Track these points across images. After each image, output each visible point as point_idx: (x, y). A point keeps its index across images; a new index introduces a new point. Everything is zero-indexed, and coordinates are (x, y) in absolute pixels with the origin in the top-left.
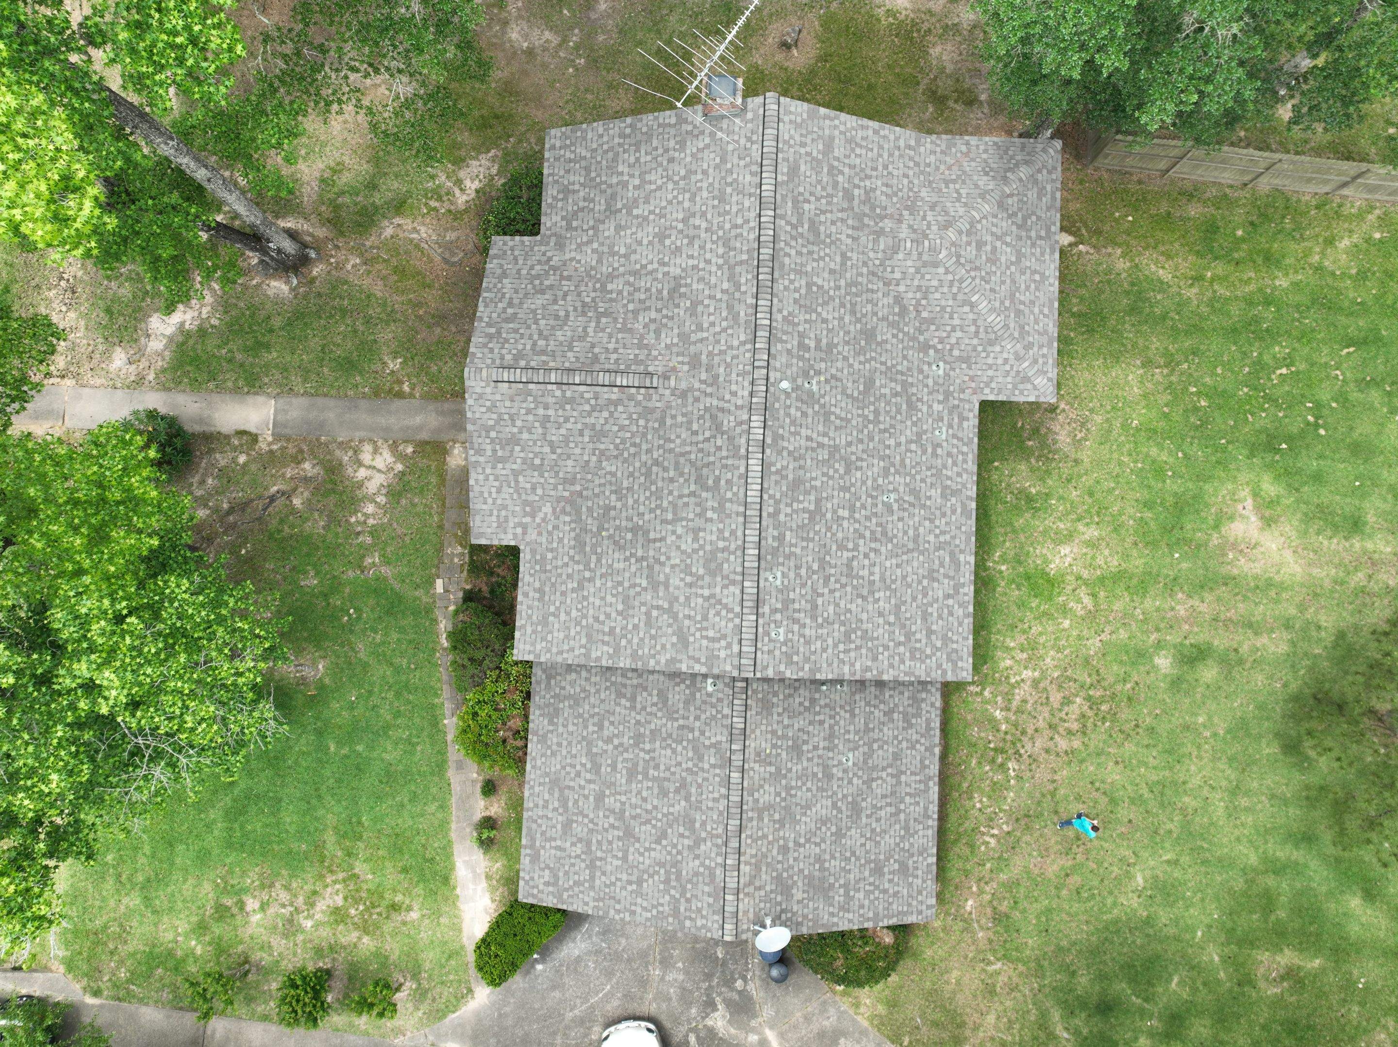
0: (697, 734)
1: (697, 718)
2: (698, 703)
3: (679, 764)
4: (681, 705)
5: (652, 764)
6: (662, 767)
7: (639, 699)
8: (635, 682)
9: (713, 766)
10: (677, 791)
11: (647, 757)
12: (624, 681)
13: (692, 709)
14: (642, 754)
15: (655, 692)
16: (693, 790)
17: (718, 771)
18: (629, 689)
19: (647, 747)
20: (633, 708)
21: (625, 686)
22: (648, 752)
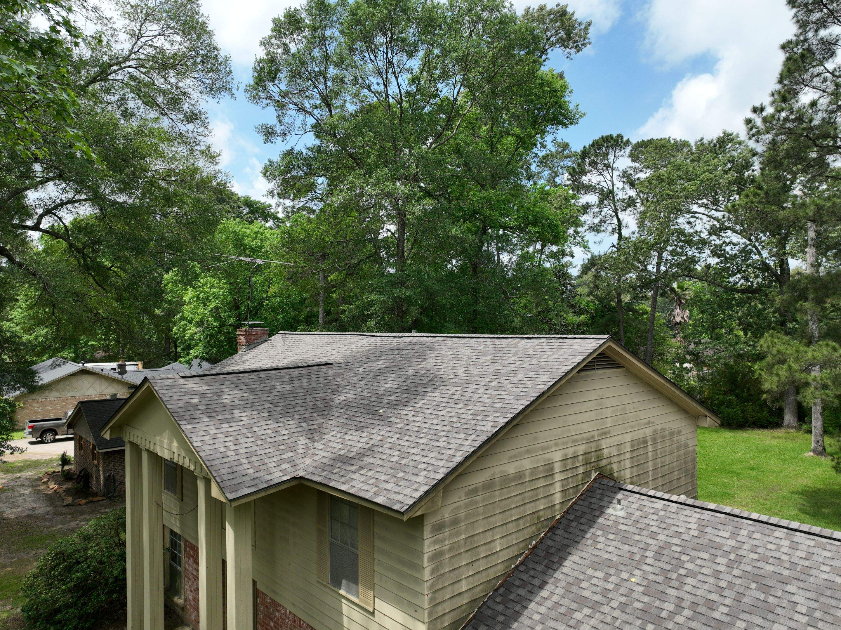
0: (675, 541)
1: (653, 535)
2: (632, 529)
3: (717, 574)
4: (626, 548)
5: (701, 609)
6: (714, 597)
7: (586, 594)
8: (559, 591)
9: (734, 535)
10: (766, 588)
11: (687, 613)
12: (549, 604)
13: (637, 538)
14: (679, 619)
15: (590, 572)
16: (769, 568)
17: (744, 532)
18: (564, 601)
19: (670, 607)
20: (596, 606)
21: (557, 604)
22: (680, 608)
